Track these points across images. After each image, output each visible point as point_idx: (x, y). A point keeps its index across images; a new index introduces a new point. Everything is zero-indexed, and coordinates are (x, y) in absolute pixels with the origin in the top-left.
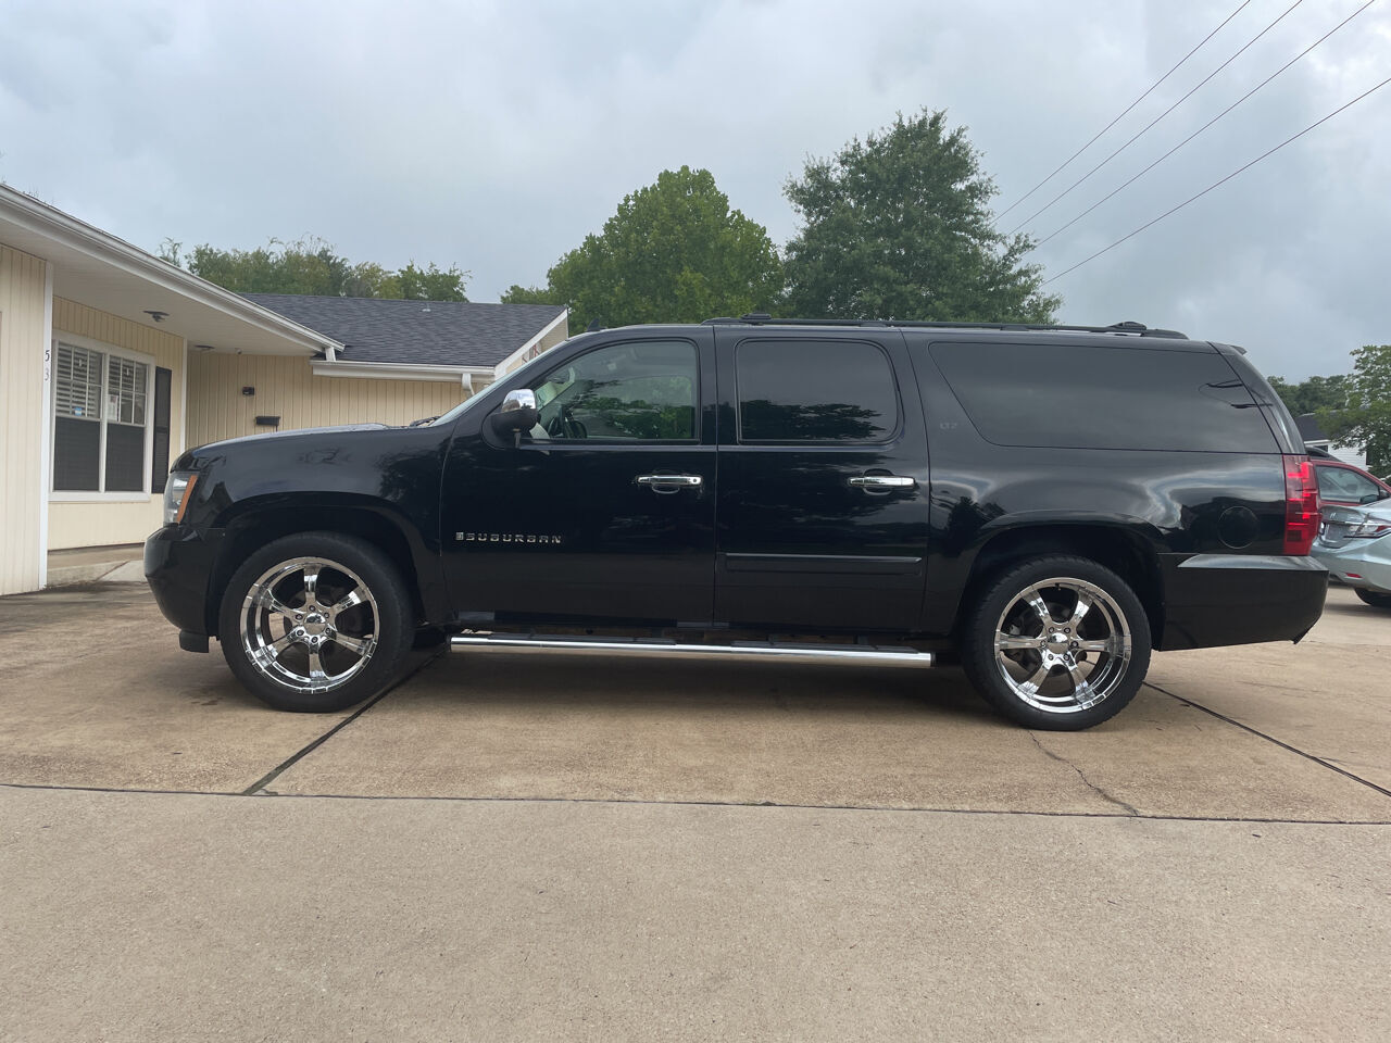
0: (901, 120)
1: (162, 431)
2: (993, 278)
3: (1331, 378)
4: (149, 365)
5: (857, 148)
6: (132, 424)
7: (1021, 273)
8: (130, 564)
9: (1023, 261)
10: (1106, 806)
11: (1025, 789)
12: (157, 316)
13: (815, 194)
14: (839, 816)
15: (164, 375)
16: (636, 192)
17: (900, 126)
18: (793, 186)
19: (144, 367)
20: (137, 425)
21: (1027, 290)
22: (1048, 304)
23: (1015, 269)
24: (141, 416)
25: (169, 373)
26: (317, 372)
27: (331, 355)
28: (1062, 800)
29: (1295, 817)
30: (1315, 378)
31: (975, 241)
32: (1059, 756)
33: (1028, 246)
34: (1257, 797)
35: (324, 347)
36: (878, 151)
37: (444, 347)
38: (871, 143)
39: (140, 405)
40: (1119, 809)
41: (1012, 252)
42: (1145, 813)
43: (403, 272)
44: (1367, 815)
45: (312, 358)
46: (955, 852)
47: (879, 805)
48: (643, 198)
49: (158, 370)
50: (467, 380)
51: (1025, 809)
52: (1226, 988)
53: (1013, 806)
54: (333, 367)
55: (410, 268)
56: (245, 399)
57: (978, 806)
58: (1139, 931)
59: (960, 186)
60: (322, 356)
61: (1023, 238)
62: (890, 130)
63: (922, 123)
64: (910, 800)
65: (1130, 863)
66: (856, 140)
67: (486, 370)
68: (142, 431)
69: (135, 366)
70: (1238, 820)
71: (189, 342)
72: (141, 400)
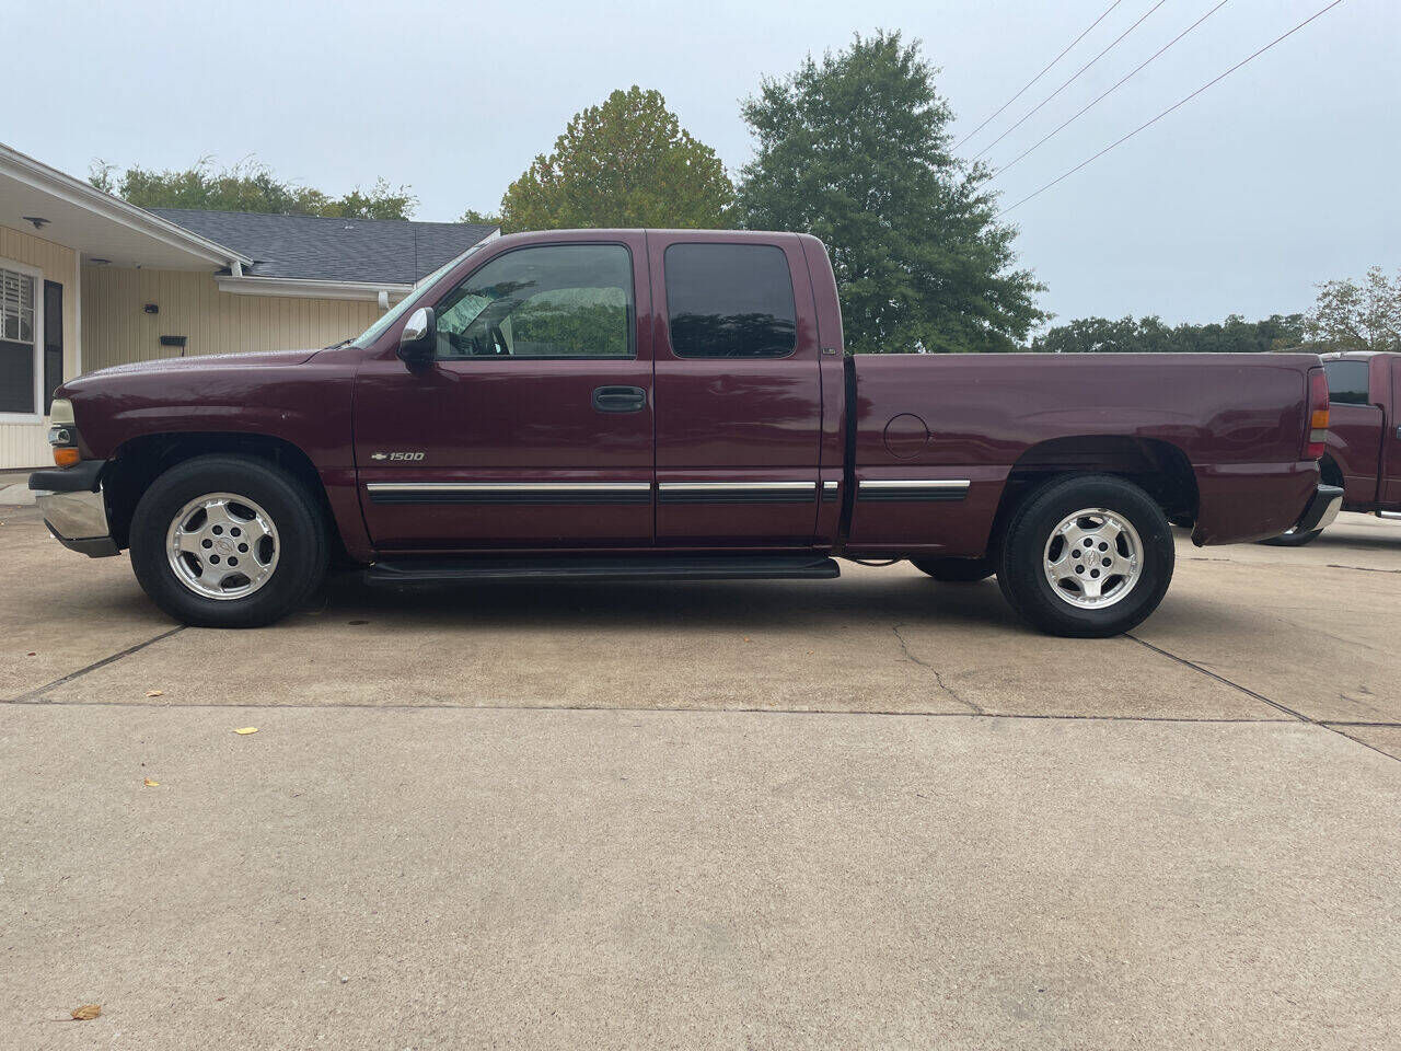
0: (859, 42)
1: (54, 349)
2: (950, 205)
3: (1291, 317)
4: (37, 278)
5: (811, 66)
6: (20, 341)
7: (978, 201)
8: (12, 487)
9: (981, 189)
10: (951, 706)
11: (872, 692)
12: (38, 222)
13: (771, 115)
14: (666, 717)
15: (54, 291)
16: (586, 111)
17: (858, 48)
18: (750, 107)
19: (31, 281)
20: (23, 342)
21: (984, 219)
22: (1005, 236)
23: (972, 198)
24: (28, 332)
25: (60, 287)
26: (223, 288)
27: (237, 271)
28: (910, 701)
29: (1146, 715)
30: (1276, 316)
31: (934, 168)
32: (922, 660)
33: (986, 176)
34: (1112, 697)
35: (230, 262)
36: (835, 73)
37: (362, 264)
38: (828, 65)
39: (28, 322)
40: (965, 708)
41: (970, 179)
42: (991, 711)
43: (348, 198)
44: (1222, 714)
45: (217, 273)
46: (774, 750)
47: (714, 707)
48: (592, 116)
49: (47, 284)
50: (383, 297)
51: (867, 709)
52: (1009, 878)
53: (855, 706)
54: (239, 282)
55: (355, 194)
56: (146, 317)
57: (819, 707)
58: (937, 823)
59: (917, 111)
60: (227, 271)
61: (981, 166)
62: (849, 52)
63: (879, 44)
64: (749, 703)
65: (955, 758)
66: (809, 60)
67: (403, 288)
68: (30, 350)
69: (20, 278)
70: (1085, 717)
71: (82, 255)
72: (29, 316)
